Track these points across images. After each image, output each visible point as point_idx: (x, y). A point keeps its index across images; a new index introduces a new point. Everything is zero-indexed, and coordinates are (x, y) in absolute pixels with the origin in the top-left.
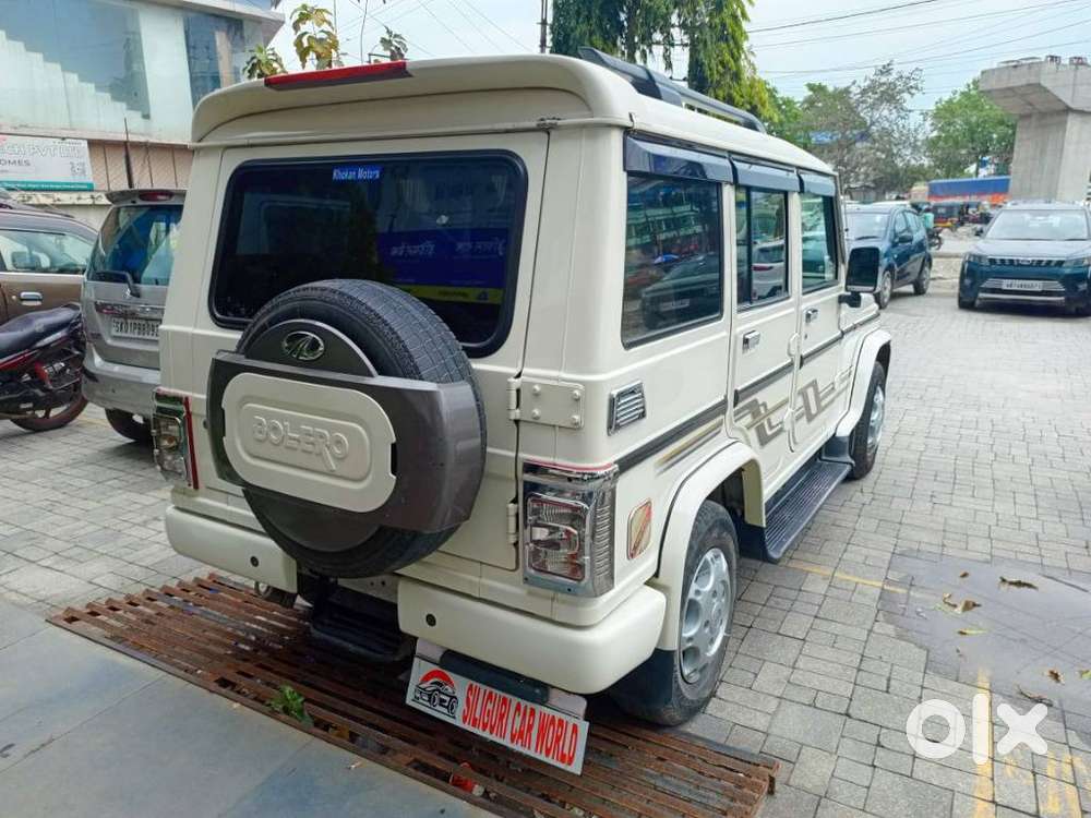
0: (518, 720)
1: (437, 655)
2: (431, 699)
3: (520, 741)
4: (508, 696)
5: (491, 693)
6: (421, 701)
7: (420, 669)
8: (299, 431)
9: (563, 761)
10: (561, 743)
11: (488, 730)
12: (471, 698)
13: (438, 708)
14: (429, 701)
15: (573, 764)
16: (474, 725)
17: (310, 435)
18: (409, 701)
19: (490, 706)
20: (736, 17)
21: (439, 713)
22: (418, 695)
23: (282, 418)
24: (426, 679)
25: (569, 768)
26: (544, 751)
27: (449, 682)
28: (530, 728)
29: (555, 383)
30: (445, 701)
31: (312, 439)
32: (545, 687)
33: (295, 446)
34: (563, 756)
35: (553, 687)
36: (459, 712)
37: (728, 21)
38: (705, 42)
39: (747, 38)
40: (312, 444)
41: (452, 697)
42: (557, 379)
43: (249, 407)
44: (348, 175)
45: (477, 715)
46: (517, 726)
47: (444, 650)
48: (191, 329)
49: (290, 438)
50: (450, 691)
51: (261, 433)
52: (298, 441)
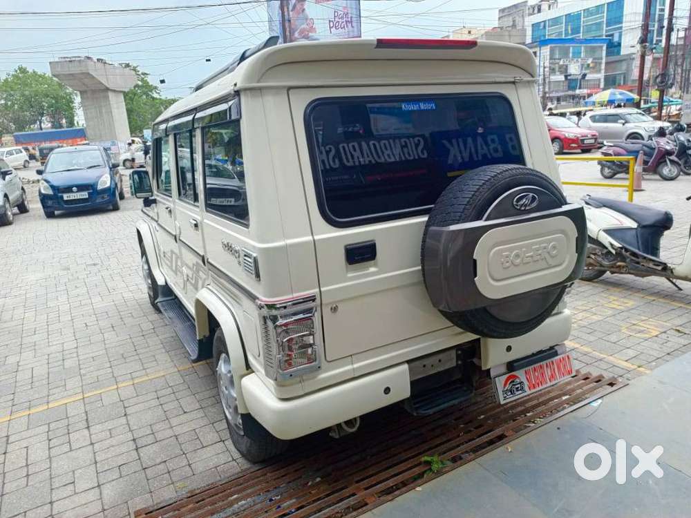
0: (549, 370)
1: (503, 369)
2: (512, 392)
4: (541, 364)
5: (534, 368)
6: (508, 397)
7: (500, 383)
8: (532, 250)
9: (569, 373)
10: (566, 367)
11: (540, 385)
12: (528, 377)
13: (517, 393)
14: (512, 394)
15: (573, 372)
16: (534, 388)
17: (538, 250)
18: (502, 402)
19: (536, 374)
21: (519, 395)
22: (505, 395)
23: (520, 247)
24: (505, 385)
26: (562, 376)
27: (515, 377)
28: (554, 370)
30: (518, 388)
31: (540, 252)
32: (552, 348)
33: (530, 260)
36: (526, 388)
40: (540, 255)
41: (520, 383)
43: (496, 251)
44: (413, 107)
45: (534, 382)
46: (550, 374)
47: (505, 365)
48: (310, 238)
49: (527, 257)
50: (518, 381)
51: (507, 262)
52: (532, 256)
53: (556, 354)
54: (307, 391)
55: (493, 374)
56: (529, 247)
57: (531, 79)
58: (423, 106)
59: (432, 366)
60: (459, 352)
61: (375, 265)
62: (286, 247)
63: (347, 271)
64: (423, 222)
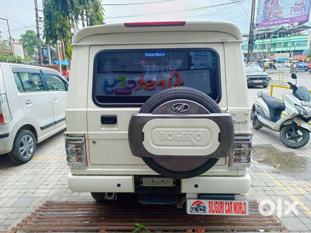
0: (227, 206)
1: (196, 196)
3: (229, 212)
4: (222, 201)
5: (216, 202)
6: (193, 211)
7: (190, 203)
8: (182, 134)
9: (243, 213)
10: (241, 209)
11: (218, 212)
12: (210, 205)
13: (200, 211)
14: (196, 210)
15: (246, 213)
16: (213, 212)
17: (186, 135)
18: (189, 212)
19: (217, 206)
20: (101, 14)
21: (201, 213)
22: (192, 210)
23: (173, 131)
24: (193, 205)
25: (245, 215)
26: (237, 212)
27: (202, 203)
28: (231, 207)
29: (240, 111)
30: (202, 209)
31: (187, 136)
32: (233, 195)
33: (180, 139)
34: (243, 212)
35: (235, 194)
36: (207, 211)
37: (99, 15)
38: (94, 20)
39: (104, 20)
40: (187, 137)
41: (204, 207)
42: (240, 109)
43: (157, 130)
44: (151, 55)
45: (214, 210)
46: (227, 208)
47: (197, 194)
48: (85, 109)
49: (177, 137)
50: (203, 205)
51: (163, 137)
52: (181, 137)
53: (233, 199)
54: (81, 174)
55: (187, 196)
56: (179, 132)
57: (236, 41)
58: (157, 54)
59: (158, 182)
60: (174, 180)
61: (117, 127)
62: (73, 112)
63: (102, 127)
64: (138, 110)
